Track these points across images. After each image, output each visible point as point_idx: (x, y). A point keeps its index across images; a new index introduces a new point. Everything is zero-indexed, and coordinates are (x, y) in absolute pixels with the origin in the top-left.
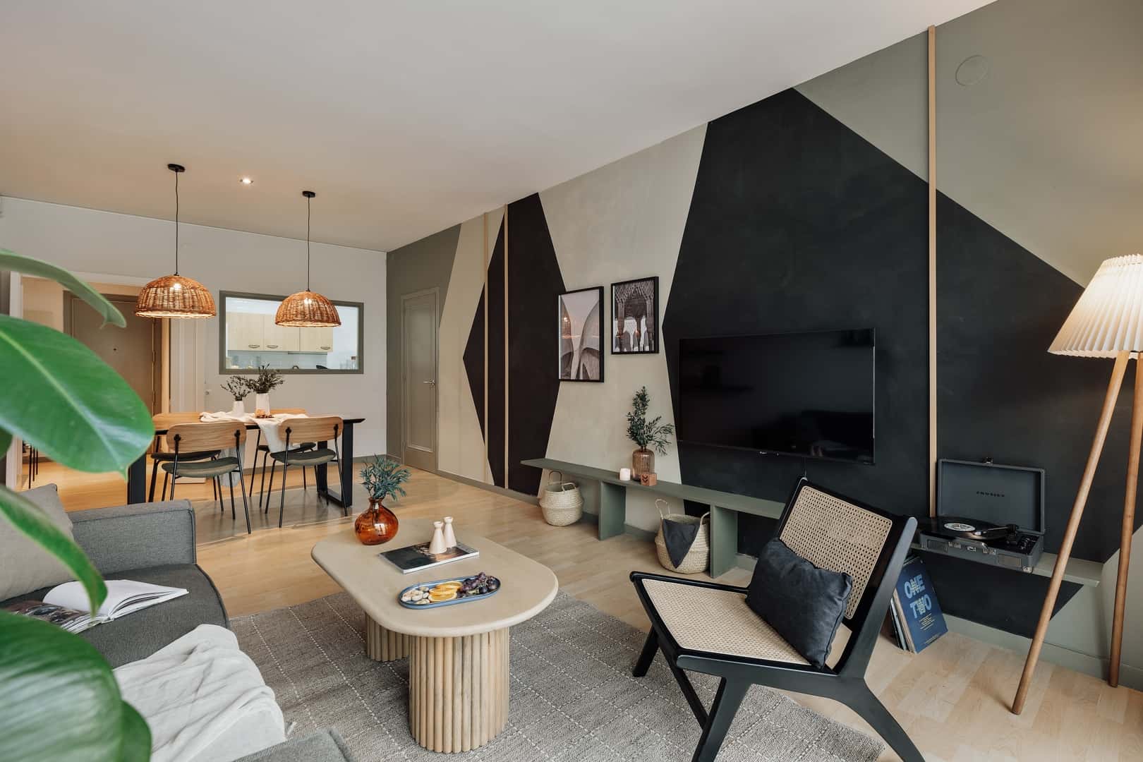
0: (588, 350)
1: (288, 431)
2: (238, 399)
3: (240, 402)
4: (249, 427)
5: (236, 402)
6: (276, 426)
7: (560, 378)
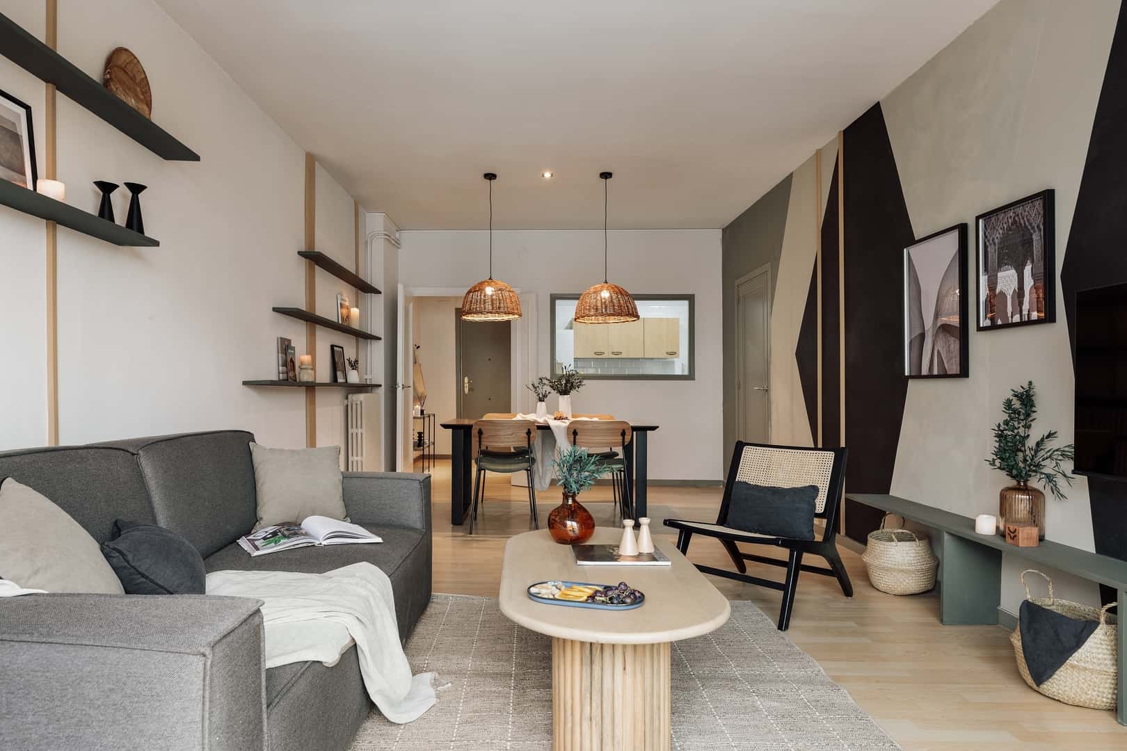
0: (946, 328)
1: (575, 433)
2: (541, 400)
3: (543, 403)
4: (539, 428)
5: (539, 403)
6: (565, 427)
7: (907, 373)
